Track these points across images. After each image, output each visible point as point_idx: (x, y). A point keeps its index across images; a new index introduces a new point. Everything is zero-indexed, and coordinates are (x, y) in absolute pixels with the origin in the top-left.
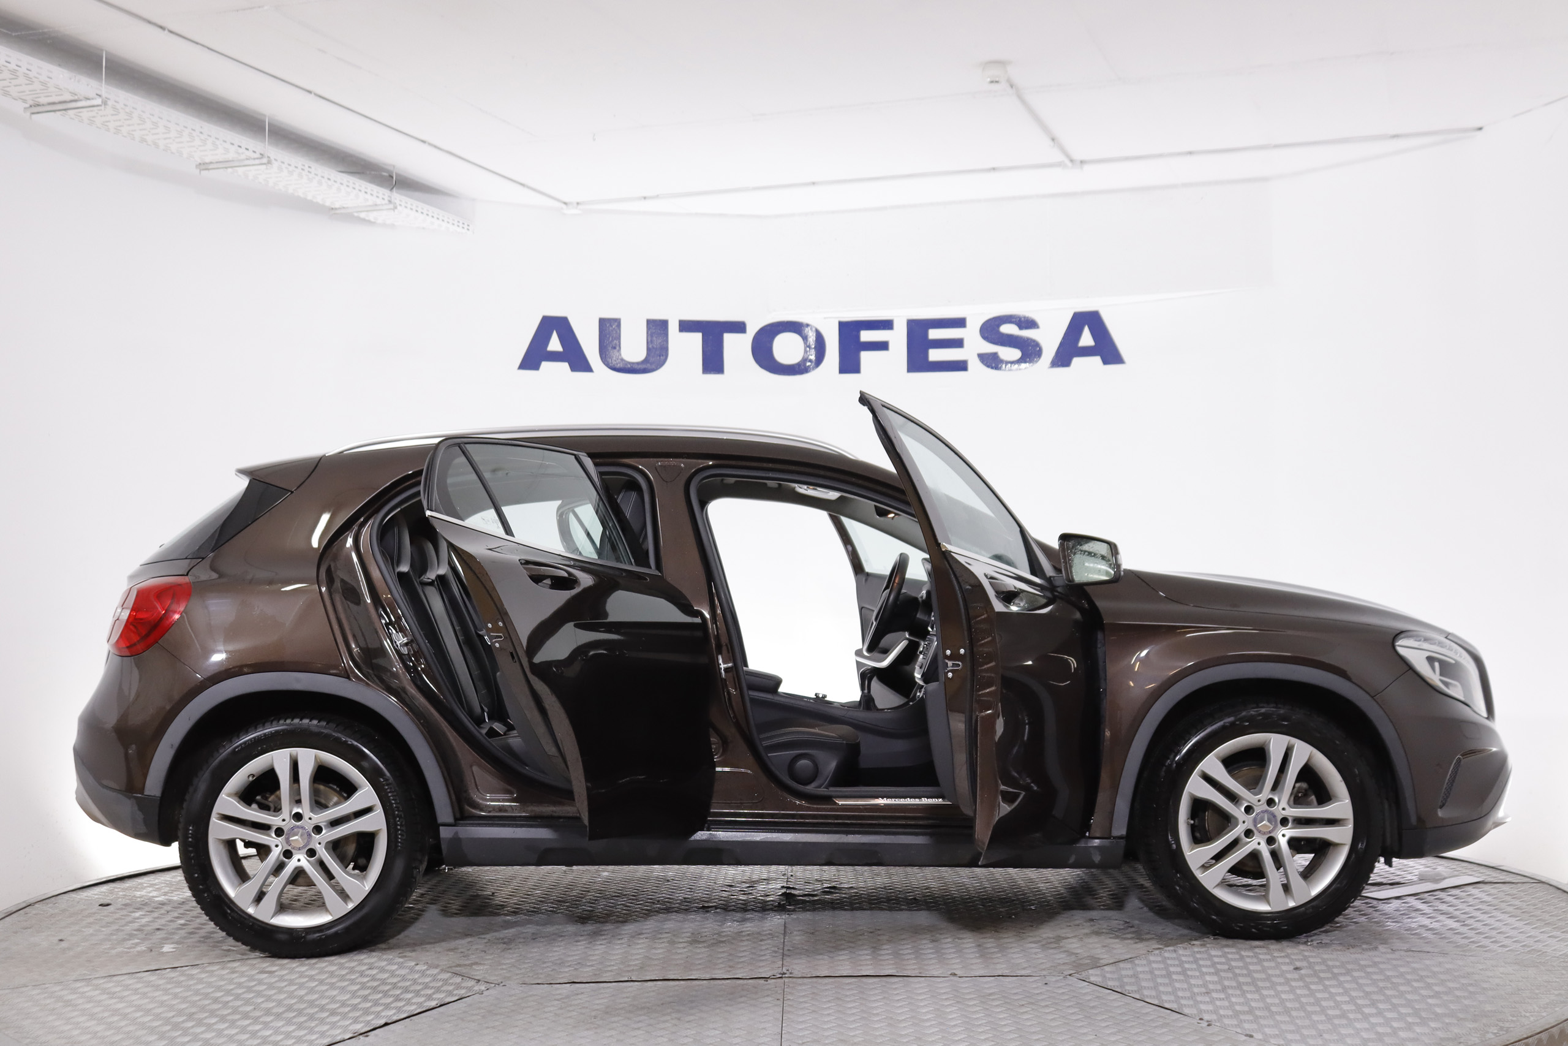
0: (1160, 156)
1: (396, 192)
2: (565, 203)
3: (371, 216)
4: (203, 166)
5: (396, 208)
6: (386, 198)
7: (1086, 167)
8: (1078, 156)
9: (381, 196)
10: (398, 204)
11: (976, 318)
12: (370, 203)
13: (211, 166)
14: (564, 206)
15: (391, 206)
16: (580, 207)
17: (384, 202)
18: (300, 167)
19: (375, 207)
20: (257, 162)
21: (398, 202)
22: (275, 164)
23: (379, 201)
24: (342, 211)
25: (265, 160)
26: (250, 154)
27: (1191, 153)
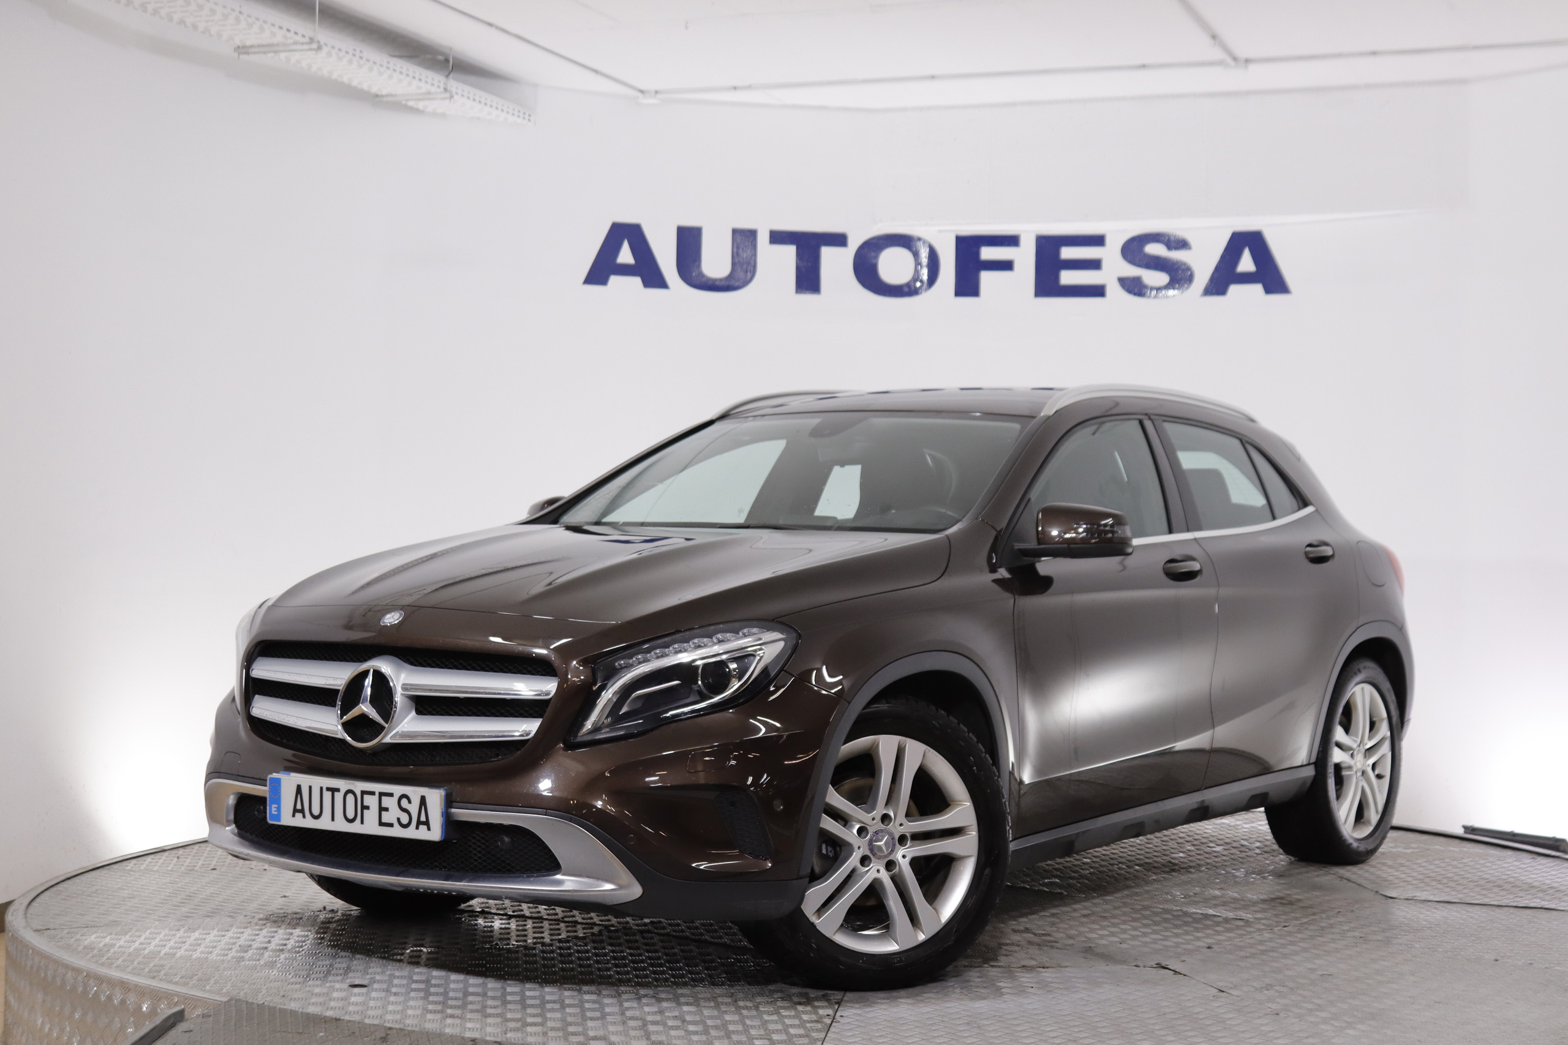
0: (1340, 55)
1: (453, 79)
2: (642, 92)
3: (421, 105)
4: (242, 50)
5: (451, 97)
6: (442, 86)
7: (1252, 67)
8: (1242, 54)
9: (436, 83)
10: (454, 92)
11: (1118, 233)
12: (423, 90)
13: (252, 50)
14: (640, 95)
15: (447, 95)
16: (659, 96)
17: (438, 90)
18: (351, 52)
19: (428, 96)
20: (306, 47)
21: (454, 90)
22: (325, 50)
23: (433, 89)
24: (389, 99)
25: (315, 46)
26: (299, 38)
27: (1374, 53)
